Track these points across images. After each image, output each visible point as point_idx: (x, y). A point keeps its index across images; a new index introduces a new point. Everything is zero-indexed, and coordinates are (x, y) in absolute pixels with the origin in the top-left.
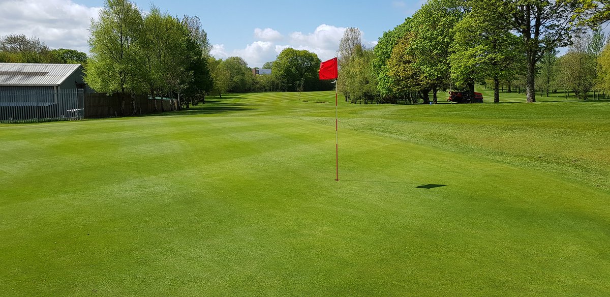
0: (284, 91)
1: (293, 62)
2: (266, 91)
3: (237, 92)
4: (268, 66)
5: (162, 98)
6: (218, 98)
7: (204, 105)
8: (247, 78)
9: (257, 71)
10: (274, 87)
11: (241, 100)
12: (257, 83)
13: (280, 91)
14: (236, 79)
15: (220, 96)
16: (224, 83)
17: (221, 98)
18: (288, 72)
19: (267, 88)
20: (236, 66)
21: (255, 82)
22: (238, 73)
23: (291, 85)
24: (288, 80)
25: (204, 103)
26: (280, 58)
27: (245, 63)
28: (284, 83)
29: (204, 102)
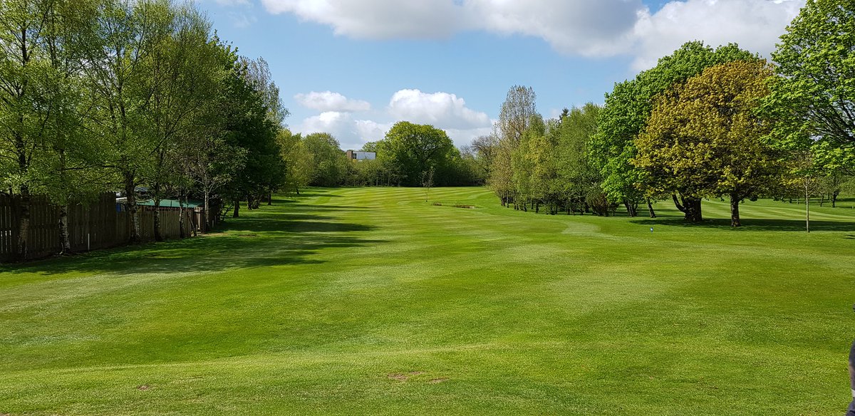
0: (396, 185)
1: (410, 143)
2: (368, 185)
3: (324, 186)
4: (369, 148)
5: (157, 203)
6: (295, 195)
7: (269, 207)
8: (340, 165)
9: (354, 155)
10: (380, 179)
11: (332, 199)
12: (355, 173)
13: (390, 185)
14: (322, 165)
15: (298, 191)
16: (304, 173)
17: (298, 195)
18: (402, 158)
19: (370, 180)
20: (322, 146)
21: (351, 171)
22: (325, 157)
23: (406, 176)
24: (402, 168)
25: (270, 204)
26: (391, 135)
27: (335, 142)
28: (395, 173)
29: (270, 202)
